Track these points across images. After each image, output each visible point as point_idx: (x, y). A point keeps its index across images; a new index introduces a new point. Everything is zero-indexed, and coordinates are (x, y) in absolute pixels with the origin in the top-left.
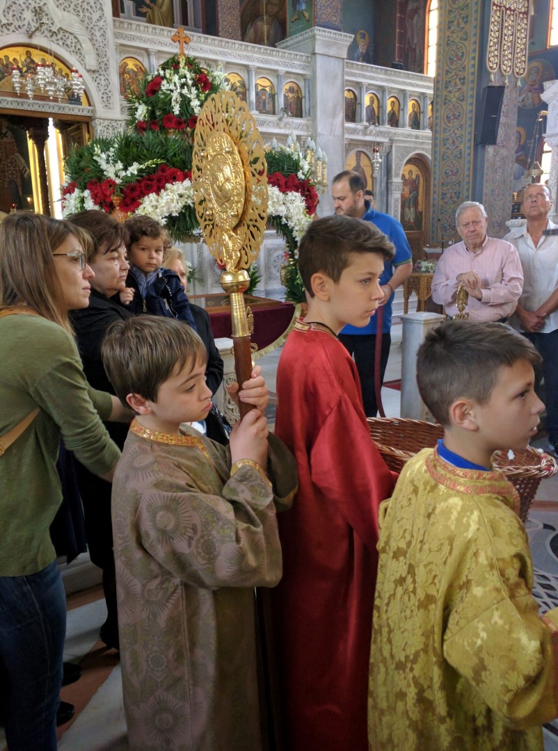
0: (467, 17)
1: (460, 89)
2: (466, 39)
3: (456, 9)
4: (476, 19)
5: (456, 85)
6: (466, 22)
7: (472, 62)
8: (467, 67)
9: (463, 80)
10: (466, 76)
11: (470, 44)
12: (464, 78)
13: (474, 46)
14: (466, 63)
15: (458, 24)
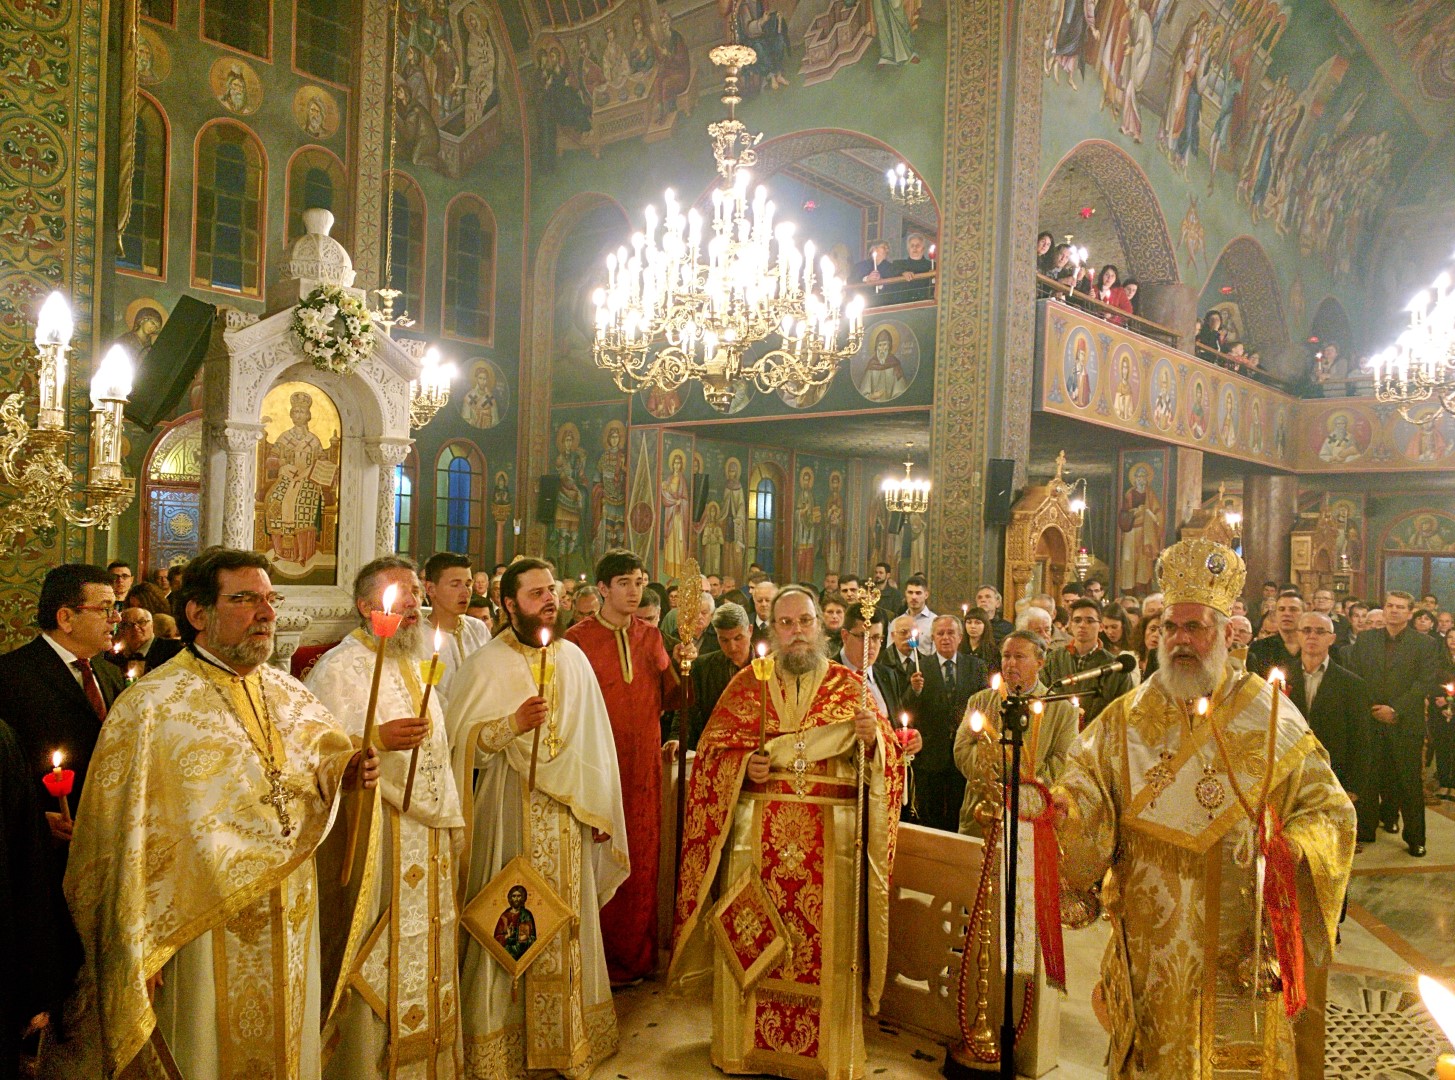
0: (64, 67)
1: (44, 245)
2: (64, 124)
3: (28, 28)
4: (95, 90)
5: (29, 225)
6: (61, 80)
7: (88, 194)
8: (68, 196)
9: (58, 227)
10: (69, 221)
11: (75, 145)
12: (60, 222)
13: (90, 156)
14: (66, 183)
15: (34, 69)
